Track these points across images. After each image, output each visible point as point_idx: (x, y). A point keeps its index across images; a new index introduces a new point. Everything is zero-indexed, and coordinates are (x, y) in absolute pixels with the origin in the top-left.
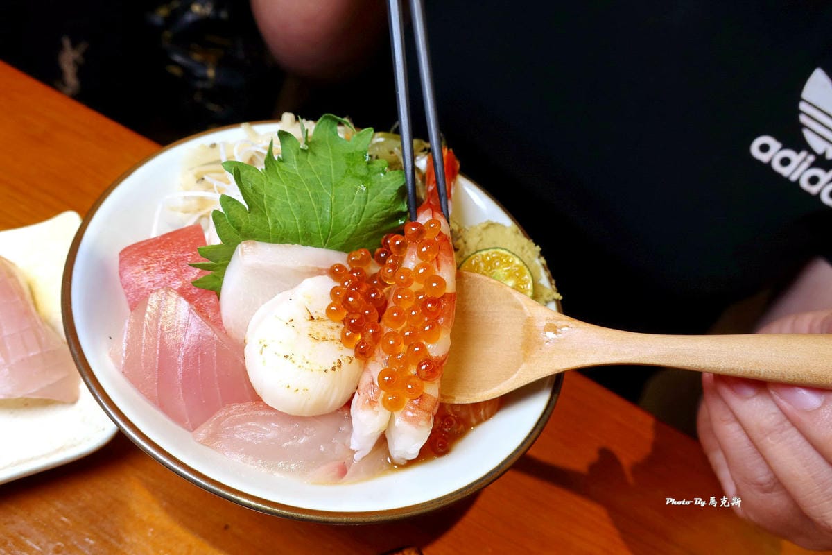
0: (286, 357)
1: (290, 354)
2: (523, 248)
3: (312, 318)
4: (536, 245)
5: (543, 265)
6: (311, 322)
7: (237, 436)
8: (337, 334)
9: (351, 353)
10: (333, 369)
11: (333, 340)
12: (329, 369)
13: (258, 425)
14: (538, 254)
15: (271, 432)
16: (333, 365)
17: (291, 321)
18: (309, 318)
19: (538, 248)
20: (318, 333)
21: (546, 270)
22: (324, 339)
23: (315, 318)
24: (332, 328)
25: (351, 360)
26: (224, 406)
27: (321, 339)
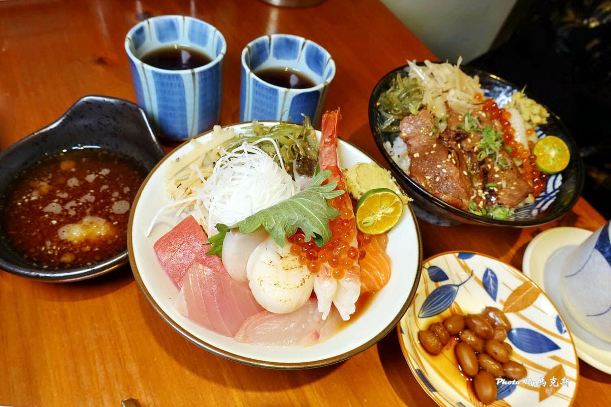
0: (275, 284)
1: (277, 283)
2: (382, 175)
3: (282, 257)
4: (388, 171)
5: (395, 182)
6: (281, 260)
7: (257, 333)
8: (297, 263)
9: (308, 272)
10: (302, 285)
11: (296, 267)
12: (300, 284)
13: (268, 324)
14: (391, 176)
15: (274, 325)
16: (301, 282)
17: (271, 262)
18: (280, 258)
19: (389, 172)
20: (287, 266)
21: (397, 185)
22: (292, 268)
23: (283, 257)
24: (294, 261)
25: (309, 276)
26: (246, 319)
27: (290, 269)
